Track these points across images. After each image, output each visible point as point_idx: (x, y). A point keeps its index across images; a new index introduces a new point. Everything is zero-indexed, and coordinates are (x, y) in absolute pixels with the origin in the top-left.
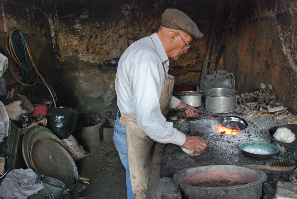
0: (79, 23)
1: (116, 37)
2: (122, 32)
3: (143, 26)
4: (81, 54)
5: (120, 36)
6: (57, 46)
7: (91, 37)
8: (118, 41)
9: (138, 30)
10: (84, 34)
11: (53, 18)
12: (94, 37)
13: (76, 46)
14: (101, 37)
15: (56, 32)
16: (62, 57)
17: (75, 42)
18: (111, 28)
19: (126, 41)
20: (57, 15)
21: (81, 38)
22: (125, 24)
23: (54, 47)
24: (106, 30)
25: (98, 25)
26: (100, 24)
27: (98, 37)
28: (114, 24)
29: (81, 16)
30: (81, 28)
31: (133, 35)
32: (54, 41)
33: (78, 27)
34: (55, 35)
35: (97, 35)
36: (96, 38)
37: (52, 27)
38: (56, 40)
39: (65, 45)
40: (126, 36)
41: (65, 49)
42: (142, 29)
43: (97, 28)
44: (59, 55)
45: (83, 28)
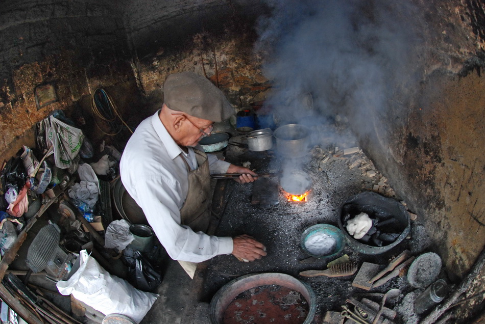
0: (157, 60)
1: (191, 64)
2: (196, 59)
3: (216, 51)
4: (162, 86)
5: (196, 63)
6: (141, 84)
7: (169, 69)
8: (194, 68)
9: (212, 55)
10: (162, 68)
11: (134, 63)
12: (171, 69)
13: (156, 80)
14: (177, 68)
15: (138, 73)
16: (147, 93)
17: (156, 77)
18: (186, 57)
19: (202, 66)
20: (137, 58)
21: (160, 73)
22: (199, 52)
23: (138, 86)
24: (181, 60)
25: (173, 57)
26: (175, 56)
27: (175, 68)
28: (188, 54)
29: (157, 54)
30: (159, 64)
31: (207, 60)
32: (137, 81)
33: (156, 63)
34: (139, 76)
35: (174, 67)
36: (173, 69)
37: (135, 70)
38: (139, 80)
39: (147, 81)
40: (201, 62)
41: (149, 85)
42: (216, 53)
43: (173, 60)
44: (144, 92)
45: (160, 63)
